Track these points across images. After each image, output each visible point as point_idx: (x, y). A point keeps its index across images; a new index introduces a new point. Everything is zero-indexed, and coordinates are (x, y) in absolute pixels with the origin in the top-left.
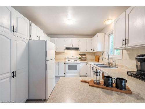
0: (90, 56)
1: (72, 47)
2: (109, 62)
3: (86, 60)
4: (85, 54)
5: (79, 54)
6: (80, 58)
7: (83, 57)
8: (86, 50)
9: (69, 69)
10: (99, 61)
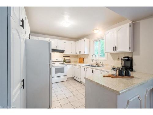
0: (74, 58)
1: (57, 49)
2: (96, 63)
3: (70, 62)
4: (69, 57)
5: (64, 57)
6: (64, 61)
7: (67, 60)
8: (71, 53)
9: (56, 72)
10: (83, 63)
